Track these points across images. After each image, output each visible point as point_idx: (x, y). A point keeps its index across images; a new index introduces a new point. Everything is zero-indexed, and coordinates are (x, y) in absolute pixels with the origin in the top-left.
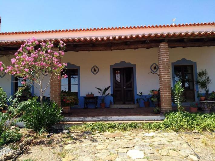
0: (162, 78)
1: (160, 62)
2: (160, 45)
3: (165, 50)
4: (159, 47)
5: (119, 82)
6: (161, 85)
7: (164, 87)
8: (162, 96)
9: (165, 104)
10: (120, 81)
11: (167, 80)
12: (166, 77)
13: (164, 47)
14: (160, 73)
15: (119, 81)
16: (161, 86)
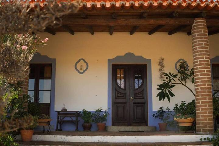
0: (199, 74)
1: (196, 49)
2: (195, 21)
3: (203, 30)
4: (194, 24)
5: (123, 88)
6: (196, 86)
7: (201, 88)
8: (199, 103)
9: (202, 116)
10: (125, 86)
11: (206, 77)
12: (206, 72)
13: (201, 25)
14: (195, 66)
15: (122, 86)
16: (196, 88)
